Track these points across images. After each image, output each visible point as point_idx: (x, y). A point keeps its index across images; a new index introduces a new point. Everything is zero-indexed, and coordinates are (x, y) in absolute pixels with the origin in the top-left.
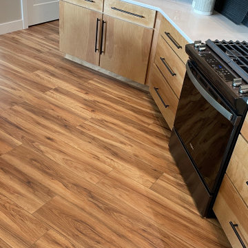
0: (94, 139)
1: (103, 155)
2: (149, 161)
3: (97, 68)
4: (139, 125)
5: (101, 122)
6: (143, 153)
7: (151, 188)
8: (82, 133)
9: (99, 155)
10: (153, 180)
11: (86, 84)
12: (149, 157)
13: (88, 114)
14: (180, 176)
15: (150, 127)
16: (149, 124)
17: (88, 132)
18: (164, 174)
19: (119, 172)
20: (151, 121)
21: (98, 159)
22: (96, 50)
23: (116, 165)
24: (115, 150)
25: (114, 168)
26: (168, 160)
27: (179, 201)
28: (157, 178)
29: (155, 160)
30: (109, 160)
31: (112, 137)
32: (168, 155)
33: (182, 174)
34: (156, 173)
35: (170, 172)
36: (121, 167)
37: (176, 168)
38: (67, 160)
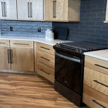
0: (21, 95)
1: (29, 100)
2: (49, 96)
3: (10, 71)
5: (22, 89)
6: (45, 94)
7: (55, 105)
8: (15, 95)
9: (27, 100)
10: (55, 102)
11: (7, 78)
13: (14, 88)
14: (64, 98)
15: (43, 85)
16: (42, 84)
17: (17, 94)
18: (58, 99)
21: (27, 102)
23: (37, 102)
24: (34, 97)
25: (36, 103)
26: (56, 94)
27: (68, 106)
28: (56, 101)
29: (51, 95)
30: (33, 101)
31: (29, 93)
32: (56, 92)
34: (55, 99)
35: (60, 97)
36: (39, 102)
37: (61, 95)
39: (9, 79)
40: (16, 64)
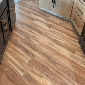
0: (50, 37)
1: (53, 43)
2: (70, 46)
3: (52, 13)
4: (67, 33)
5: (53, 32)
6: (68, 44)
7: (71, 56)
8: (46, 35)
10: (72, 54)
11: (48, 18)
12: (70, 45)
13: (48, 29)
14: (83, 53)
15: (71, 34)
16: (71, 33)
17: (48, 35)
18: (77, 52)
19: (59, 50)
20: (72, 32)
21: (51, 45)
22: (52, 5)
24: (58, 42)
25: (57, 48)
26: (78, 47)
27: (82, 62)
28: (74, 53)
29: (73, 46)
30: (55, 45)
31: (57, 37)
32: (78, 45)
33: (83, 52)
34: (73, 51)
35: (79, 51)
36: (59, 48)
37: (81, 50)
38: (40, 44)
39: (49, 20)
40: (57, 8)
